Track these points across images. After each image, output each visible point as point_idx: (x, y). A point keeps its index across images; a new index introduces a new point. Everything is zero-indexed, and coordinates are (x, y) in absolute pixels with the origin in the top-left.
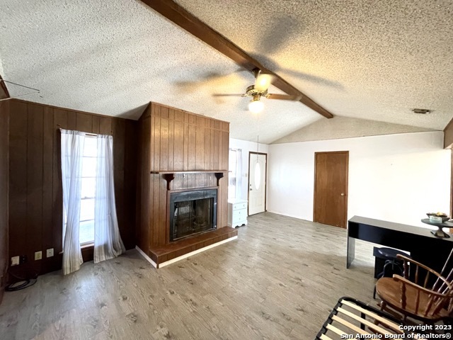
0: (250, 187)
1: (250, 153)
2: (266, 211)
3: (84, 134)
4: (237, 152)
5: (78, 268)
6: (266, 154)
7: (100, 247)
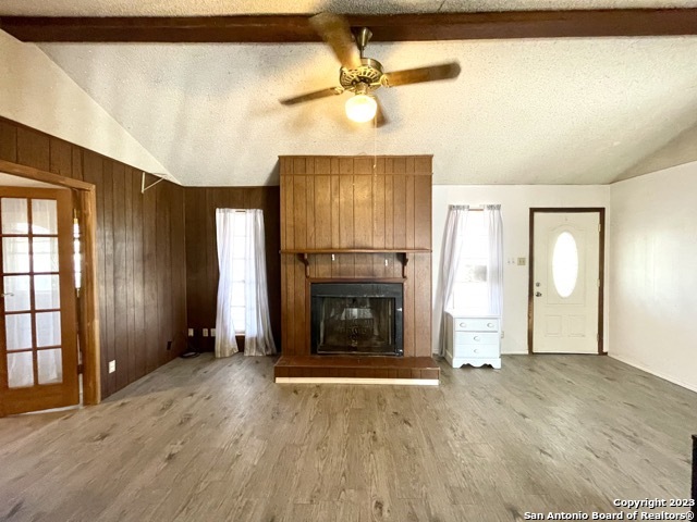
0: (536, 290)
1: (533, 211)
2: (601, 353)
3: (234, 210)
4: (487, 211)
5: (228, 355)
6: (601, 211)
7: (251, 339)
